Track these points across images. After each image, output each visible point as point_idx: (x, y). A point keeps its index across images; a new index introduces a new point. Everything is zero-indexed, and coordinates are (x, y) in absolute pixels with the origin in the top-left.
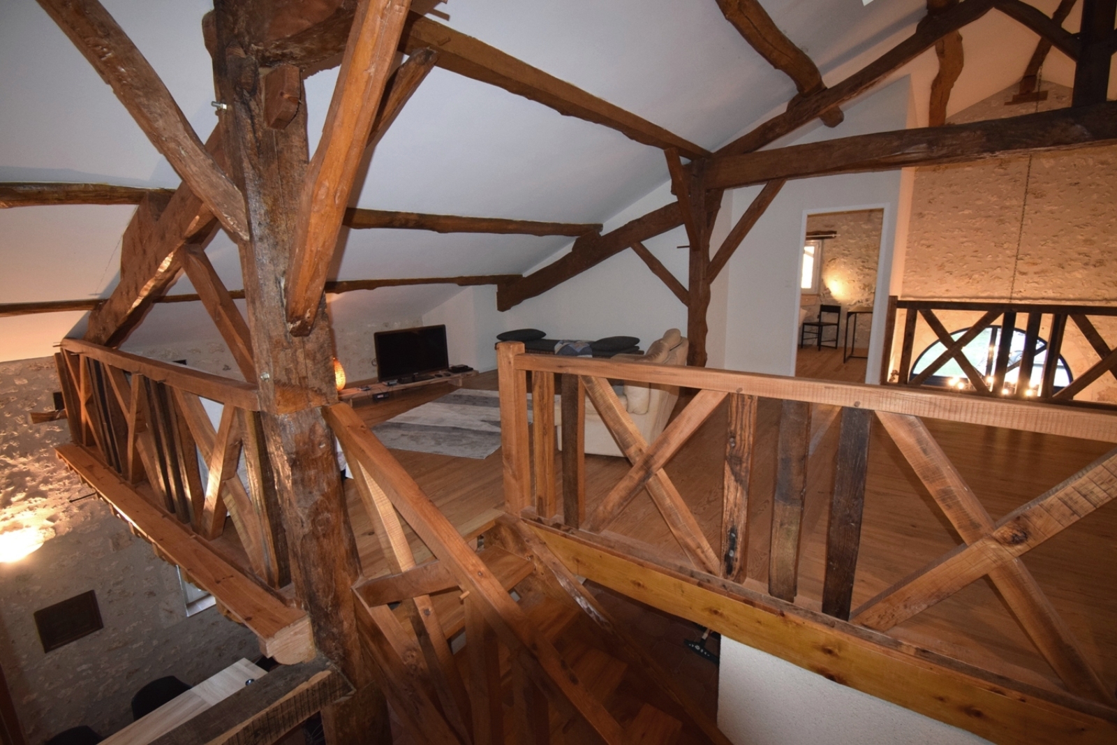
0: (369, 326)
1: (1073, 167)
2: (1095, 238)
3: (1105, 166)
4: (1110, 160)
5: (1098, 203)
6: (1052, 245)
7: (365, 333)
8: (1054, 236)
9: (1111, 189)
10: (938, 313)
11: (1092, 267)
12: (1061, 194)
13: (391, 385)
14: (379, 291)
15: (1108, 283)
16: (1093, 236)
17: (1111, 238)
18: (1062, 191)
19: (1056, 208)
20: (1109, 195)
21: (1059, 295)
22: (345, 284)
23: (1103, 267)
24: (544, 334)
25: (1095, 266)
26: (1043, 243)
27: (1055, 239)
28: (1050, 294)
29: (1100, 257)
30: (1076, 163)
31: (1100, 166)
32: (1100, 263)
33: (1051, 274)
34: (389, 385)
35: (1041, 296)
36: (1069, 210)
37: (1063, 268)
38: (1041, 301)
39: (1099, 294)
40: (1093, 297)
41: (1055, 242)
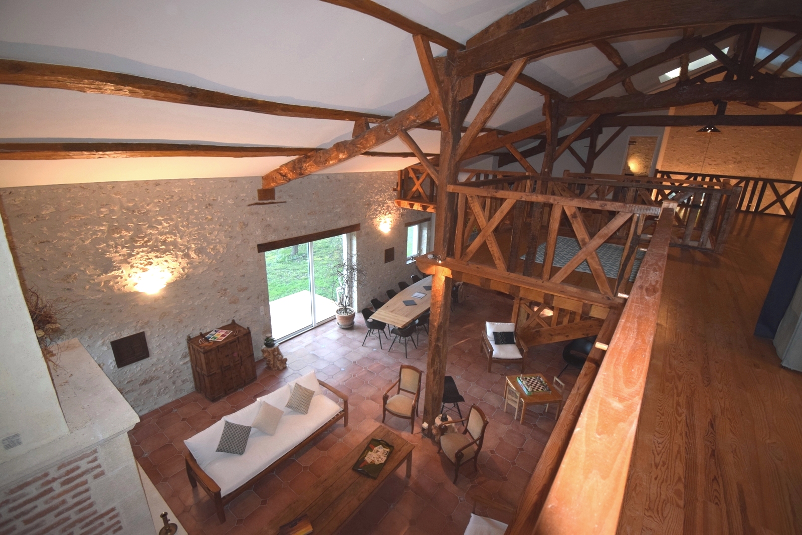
2: (739, 152)
5: (742, 138)
8: (724, 150)
17: (745, 152)
26: (719, 153)
29: (740, 160)
32: (740, 162)
41: (724, 153)
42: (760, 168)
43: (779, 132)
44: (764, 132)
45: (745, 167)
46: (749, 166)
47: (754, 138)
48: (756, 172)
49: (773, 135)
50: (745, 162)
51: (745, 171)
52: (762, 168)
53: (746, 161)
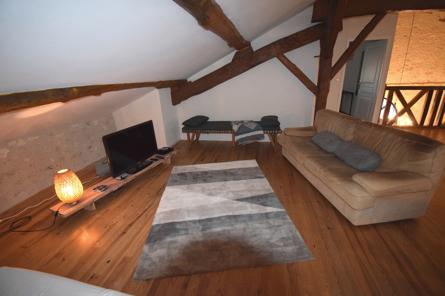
0: (74, 126)
1: (405, 29)
2: (411, 59)
3: (416, 29)
4: (418, 27)
5: (413, 44)
6: (396, 62)
7: (72, 133)
8: (397, 58)
9: (417, 39)
10: (402, 92)
11: (409, 71)
12: (401, 40)
13: (124, 178)
14: (106, 96)
15: (413, 77)
16: (410, 58)
17: (416, 59)
18: (401, 39)
19: (399, 46)
20: (416, 41)
21: (397, 82)
22: (75, 90)
23: (412, 70)
24: (208, 118)
25: (410, 70)
26: (393, 61)
27: (397, 59)
28: (394, 82)
29: (412, 66)
30: (407, 27)
31: (414, 29)
32: (411, 69)
33: (395, 74)
34: (122, 179)
35: (391, 83)
36: (403, 47)
37: (399, 71)
38: (391, 85)
39: (410, 81)
40: (408, 83)
41: (397, 61)
42: (429, 74)
43: (444, 36)
44: (430, 37)
45: (416, 73)
46: (419, 72)
47: (423, 43)
48: (426, 77)
49: (439, 40)
50: (416, 69)
51: (416, 77)
52: (431, 73)
53: (417, 67)
